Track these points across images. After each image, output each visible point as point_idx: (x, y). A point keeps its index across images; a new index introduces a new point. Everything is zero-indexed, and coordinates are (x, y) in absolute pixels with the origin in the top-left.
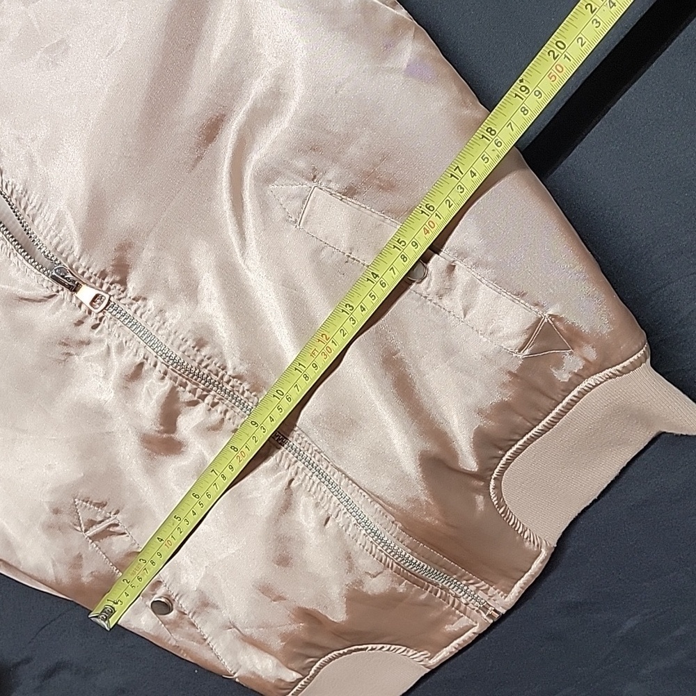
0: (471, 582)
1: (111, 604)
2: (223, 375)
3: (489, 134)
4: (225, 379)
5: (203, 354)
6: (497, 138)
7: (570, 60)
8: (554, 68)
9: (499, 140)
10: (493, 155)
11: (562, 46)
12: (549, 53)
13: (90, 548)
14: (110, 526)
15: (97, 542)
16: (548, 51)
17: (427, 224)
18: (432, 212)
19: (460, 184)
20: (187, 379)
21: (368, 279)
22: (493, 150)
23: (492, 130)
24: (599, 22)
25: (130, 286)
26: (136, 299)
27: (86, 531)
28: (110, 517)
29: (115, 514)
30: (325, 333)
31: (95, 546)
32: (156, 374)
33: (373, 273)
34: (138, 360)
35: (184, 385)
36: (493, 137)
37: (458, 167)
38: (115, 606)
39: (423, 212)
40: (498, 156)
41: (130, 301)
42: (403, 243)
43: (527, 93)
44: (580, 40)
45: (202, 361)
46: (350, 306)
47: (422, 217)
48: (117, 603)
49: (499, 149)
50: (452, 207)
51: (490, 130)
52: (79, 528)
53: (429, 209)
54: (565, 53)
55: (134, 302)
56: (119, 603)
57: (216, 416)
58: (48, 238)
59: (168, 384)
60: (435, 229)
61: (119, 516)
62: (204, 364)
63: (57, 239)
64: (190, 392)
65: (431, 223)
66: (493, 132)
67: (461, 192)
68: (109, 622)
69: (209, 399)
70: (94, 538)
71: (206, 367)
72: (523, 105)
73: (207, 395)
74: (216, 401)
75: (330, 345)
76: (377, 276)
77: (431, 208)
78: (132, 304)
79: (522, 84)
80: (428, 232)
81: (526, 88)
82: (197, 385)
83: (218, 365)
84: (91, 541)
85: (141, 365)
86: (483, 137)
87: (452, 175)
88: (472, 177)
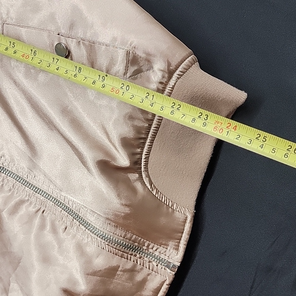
3: (78, 69)
6: (78, 74)
8: (117, 89)
9: (77, 76)
11: (127, 89)
17: (27, 55)
18: (33, 55)
19: (51, 64)
22: (72, 75)
23: (80, 70)
36: (78, 72)
39: (32, 50)
42: (13, 46)
47: (29, 51)
49: (73, 77)
51: (80, 69)
53: (34, 53)
54: (125, 92)
60: (26, 59)
66: (80, 71)
67: (47, 66)
79: (105, 76)
80: (23, 57)
81: (104, 80)
86: (76, 67)
87: (54, 58)
88: (56, 69)
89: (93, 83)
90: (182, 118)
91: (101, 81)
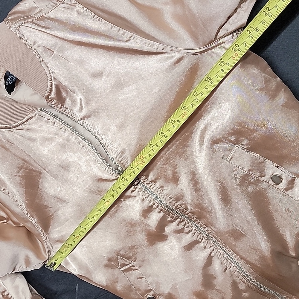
0: (285, 294)
1: (54, 261)
2: (186, 211)
3: (208, 79)
4: (186, 213)
5: (178, 203)
6: (211, 81)
7: (241, 52)
8: (234, 54)
9: (212, 82)
10: (210, 87)
11: (237, 46)
12: (232, 49)
13: (122, 275)
14: (131, 266)
15: (125, 273)
16: (232, 48)
17: (183, 113)
18: (185, 109)
19: (197, 98)
20: (170, 213)
21: (159, 135)
22: (210, 86)
24: (252, 37)
25: (149, 177)
26: (151, 182)
27: (121, 268)
28: (132, 263)
29: (133, 262)
30: (142, 155)
31: (124, 274)
32: (157, 210)
33: (161, 132)
34: (150, 204)
35: (169, 215)
36: (210, 80)
37: (196, 92)
38: (55, 262)
39: (181, 109)
40: (212, 88)
41: (149, 182)
42: (173, 121)
43: (223, 64)
44: (245, 44)
45: (178, 206)
46: (152, 145)
47: (181, 111)
48: (56, 261)
49: (213, 85)
50: (193, 107)
51: (209, 78)
52: (118, 267)
53: (184, 108)
54: (239, 49)
55: (150, 183)
56: (58, 261)
57: (181, 226)
58: (117, 158)
59: (162, 214)
60: (186, 115)
61: (135, 263)
62: (178, 207)
63: (121, 158)
64: (171, 217)
65: (185, 113)
67: (197, 102)
68: (53, 268)
69: (178, 220)
70: (124, 271)
71: (179, 208)
72: (222, 68)
73: (178, 219)
74: (181, 221)
75: (144, 160)
76: (163, 133)
77: (185, 107)
78: (149, 183)
79: (221, 60)
80: (184, 117)
81: (223, 62)
82: (174, 215)
83: (184, 208)
84: (122, 272)
85: (152, 206)
86: (206, 80)
87: (193, 95)
88: (202, 96)
89: (223, 71)
90: (278, 9)
91: (223, 65)
